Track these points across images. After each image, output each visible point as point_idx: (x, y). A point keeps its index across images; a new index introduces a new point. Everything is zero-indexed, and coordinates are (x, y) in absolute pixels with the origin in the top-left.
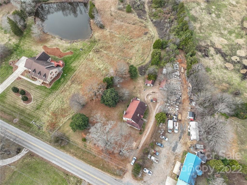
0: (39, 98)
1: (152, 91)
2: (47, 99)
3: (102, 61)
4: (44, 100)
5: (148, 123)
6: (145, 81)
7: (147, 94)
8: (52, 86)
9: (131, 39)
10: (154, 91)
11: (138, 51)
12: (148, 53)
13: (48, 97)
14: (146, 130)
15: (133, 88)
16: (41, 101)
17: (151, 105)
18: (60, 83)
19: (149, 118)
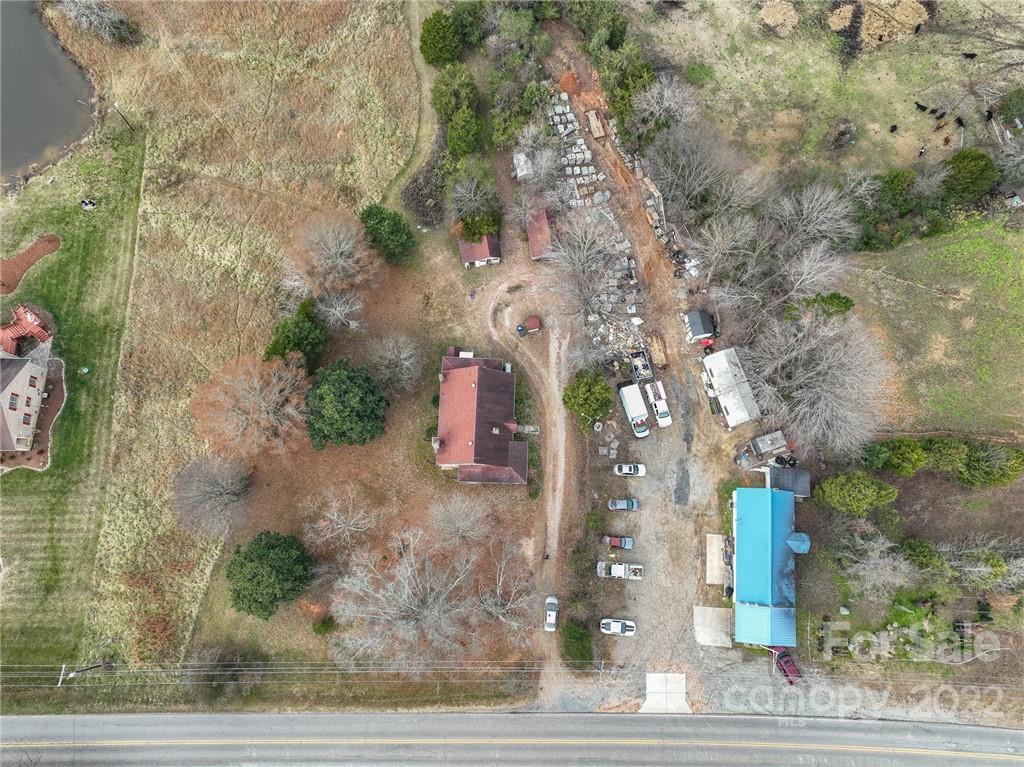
0: (24, 536)
1: (504, 287)
2: (68, 525)
3: (219, 225)
4: (57, 536)
5: (544, 433)
6: (456, 251)
7: (493, 305)
8: (53, 456)
9: (302, 49)
10: (515, 282)
11: (362, 106)
12: (414, 98)
13: (64, 513)
14: (549, 469)
15: (421, 307)
16: (45, 548)
17: (526, 352)
18: (82, 425)
19: (542, 414)
